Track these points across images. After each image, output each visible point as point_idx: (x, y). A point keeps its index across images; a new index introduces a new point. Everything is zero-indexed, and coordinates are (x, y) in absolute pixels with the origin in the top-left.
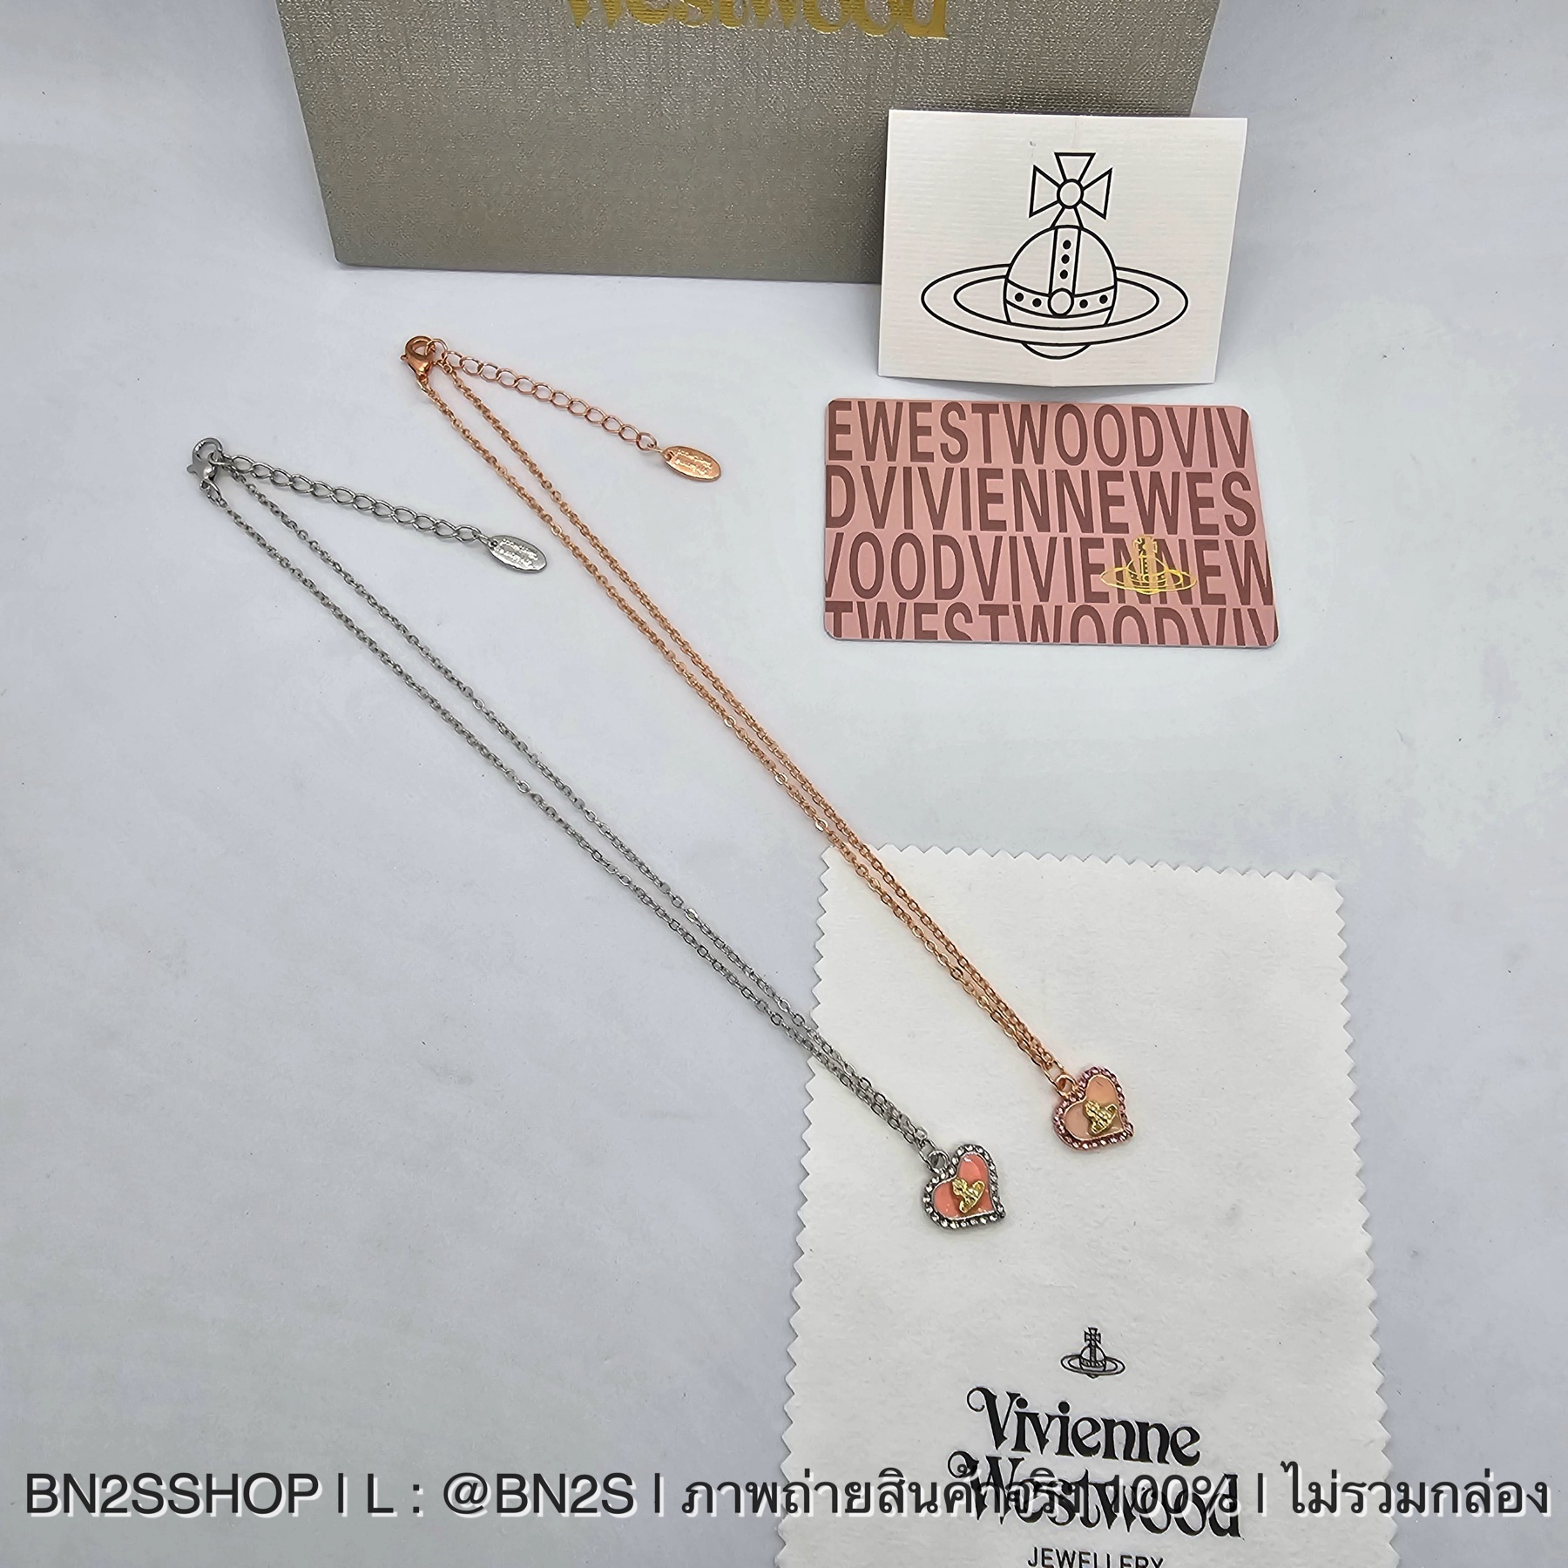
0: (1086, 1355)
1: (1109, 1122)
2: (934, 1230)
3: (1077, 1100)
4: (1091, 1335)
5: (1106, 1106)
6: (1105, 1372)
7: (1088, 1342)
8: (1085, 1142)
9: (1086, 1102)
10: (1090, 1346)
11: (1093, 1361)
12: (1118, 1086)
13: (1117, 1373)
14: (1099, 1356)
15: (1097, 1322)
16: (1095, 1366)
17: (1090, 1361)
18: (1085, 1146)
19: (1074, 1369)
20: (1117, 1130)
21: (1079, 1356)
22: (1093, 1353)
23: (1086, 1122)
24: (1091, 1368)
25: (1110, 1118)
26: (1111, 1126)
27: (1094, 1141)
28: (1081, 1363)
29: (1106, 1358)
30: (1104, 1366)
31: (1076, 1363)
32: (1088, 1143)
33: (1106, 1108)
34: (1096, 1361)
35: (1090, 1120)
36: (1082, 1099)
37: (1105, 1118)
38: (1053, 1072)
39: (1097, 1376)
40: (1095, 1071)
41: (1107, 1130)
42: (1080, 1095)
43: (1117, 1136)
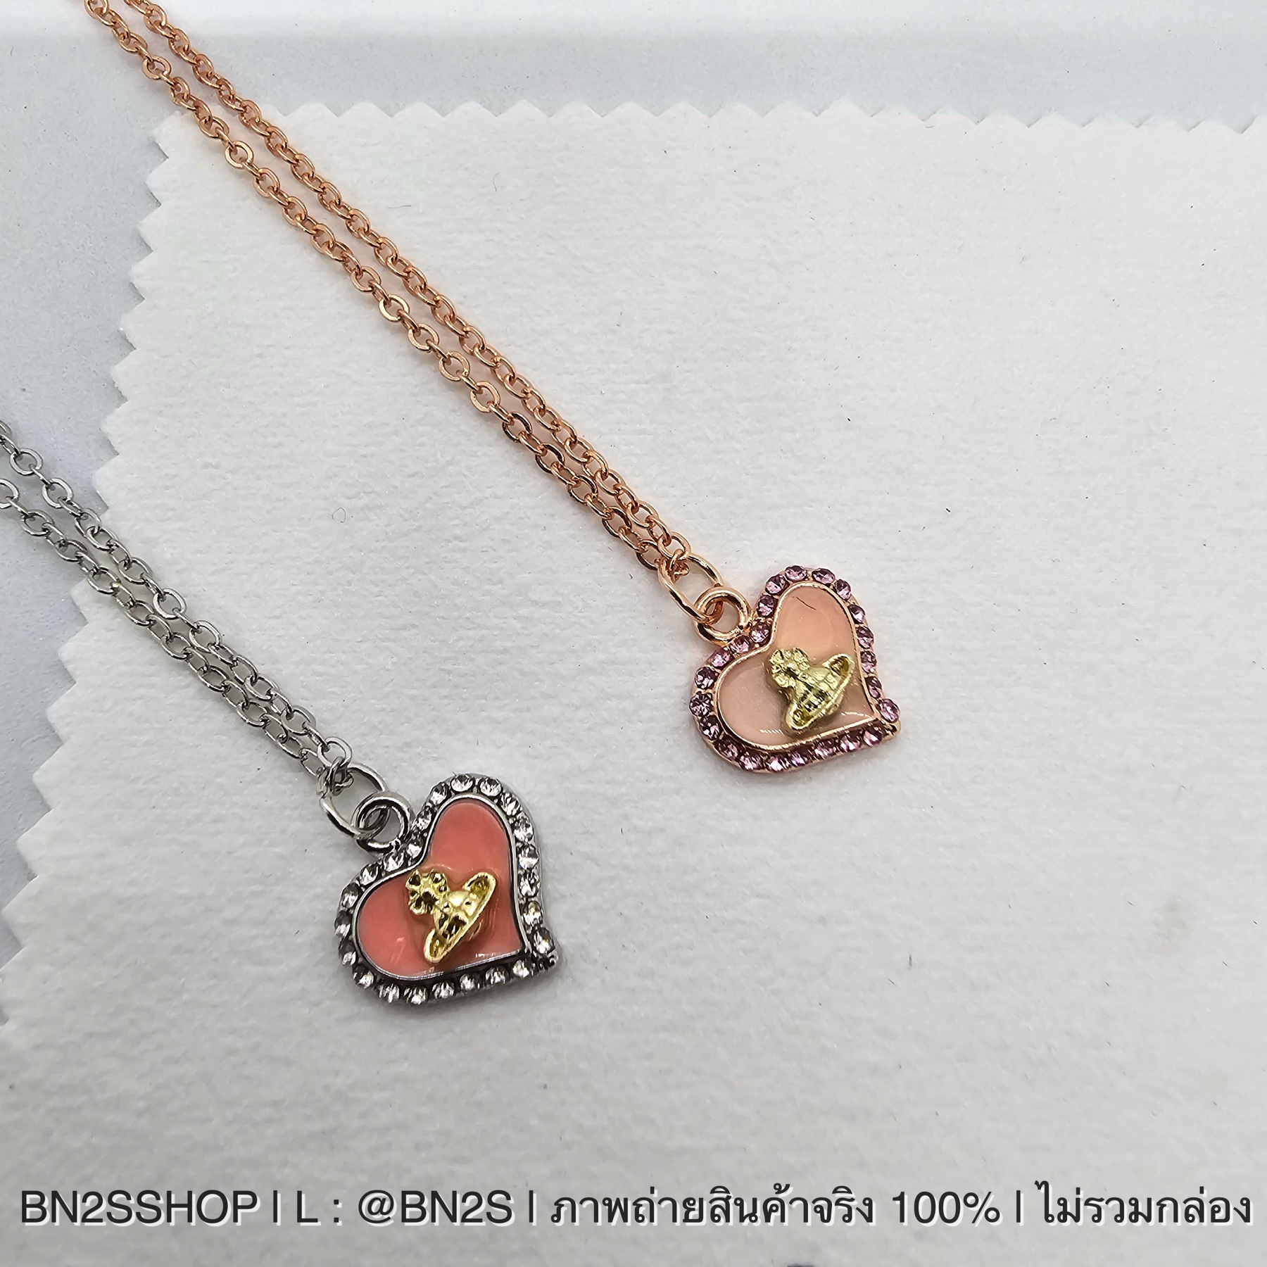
1: (835, 698)
2: (368, 1009)
3: (751, 647)
5: (825, 659)
8: (774, 754)
9: (773, 650)
12: (854, 609)
18: (775, 765)
20: (858, 717)
23: (773, 706)
25: (834, 685)
26: (840, 708)
27: (795, 750)
32: (782, 755)
33: (827, 664)
35: (784, 696)
36: (761, 645)
37: (824, 687)
38: (693, 588)
40: (794, 576)
41: (827, 720)
42: (757, 636)
43: (856, 734)
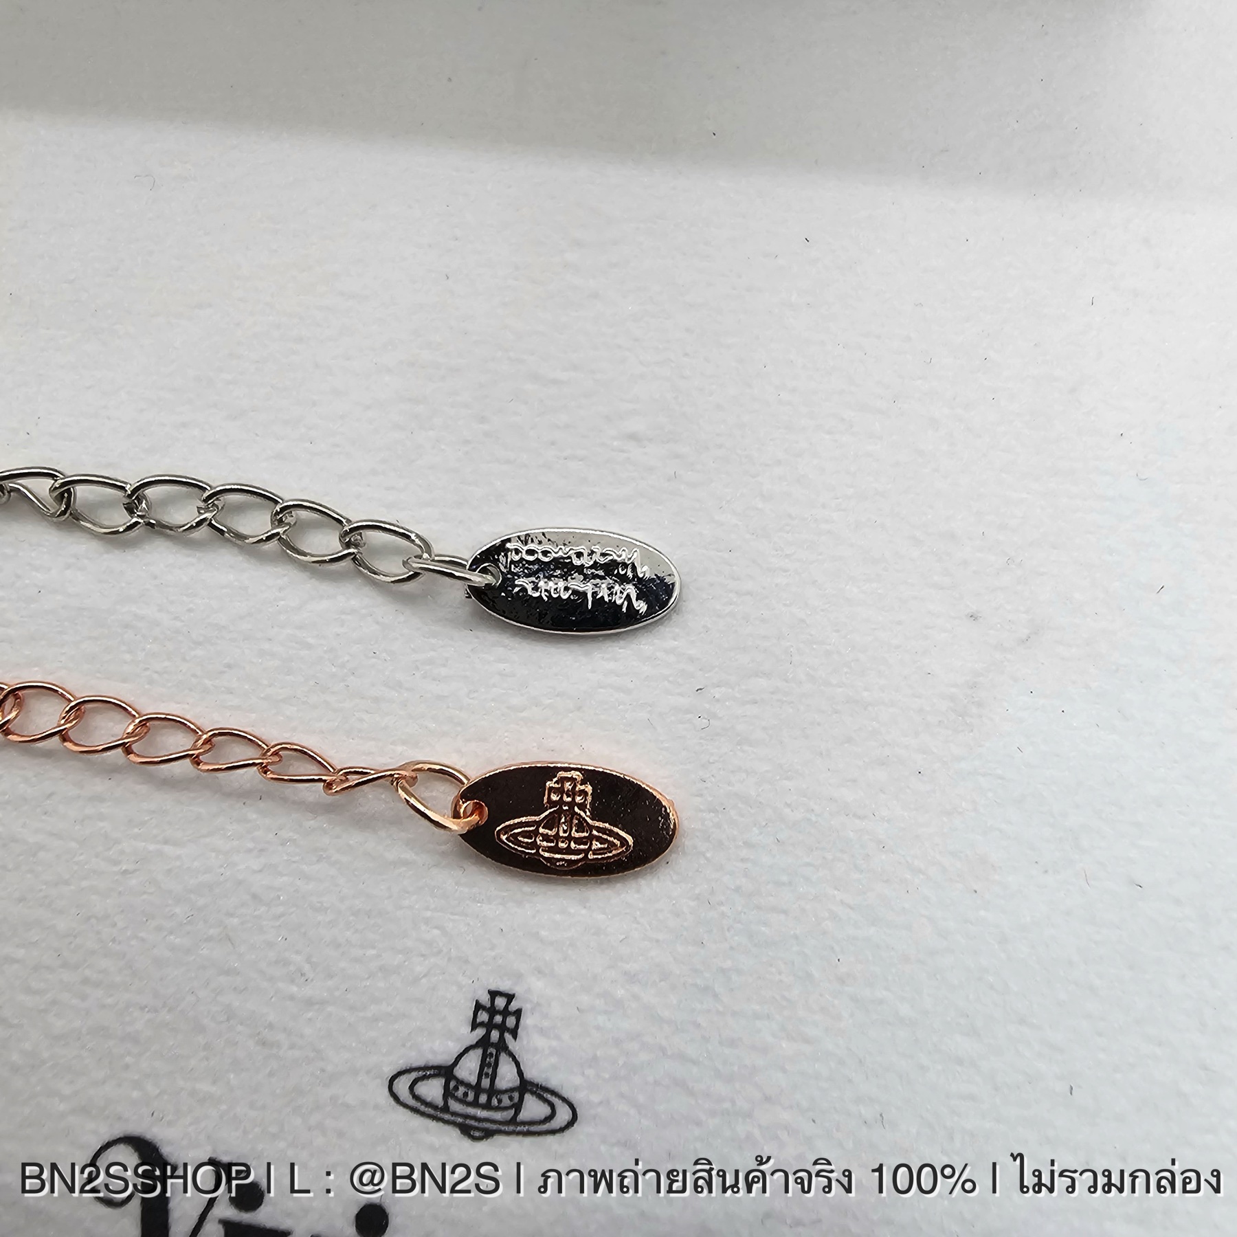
0: (469, 1069)
4: (492, 1011)
6: (517, 1127)
7: (480, 1032)
10: (483, 1043)
11: (486, 1091)
13: (553, 1132)
14: (507, 1076)
15: (519, 977)
16: (488, 1106)
17: (477, 1088)
19: (422, 1108)
21: (446, 1072)
22: (489, 1067)
24: (471, 1111)
28: (447, 1094)
29: (526, 1086)
30: (518, 1107)
31: (433, 1090)
34: (493, 1091)
39: (488, 1134)
